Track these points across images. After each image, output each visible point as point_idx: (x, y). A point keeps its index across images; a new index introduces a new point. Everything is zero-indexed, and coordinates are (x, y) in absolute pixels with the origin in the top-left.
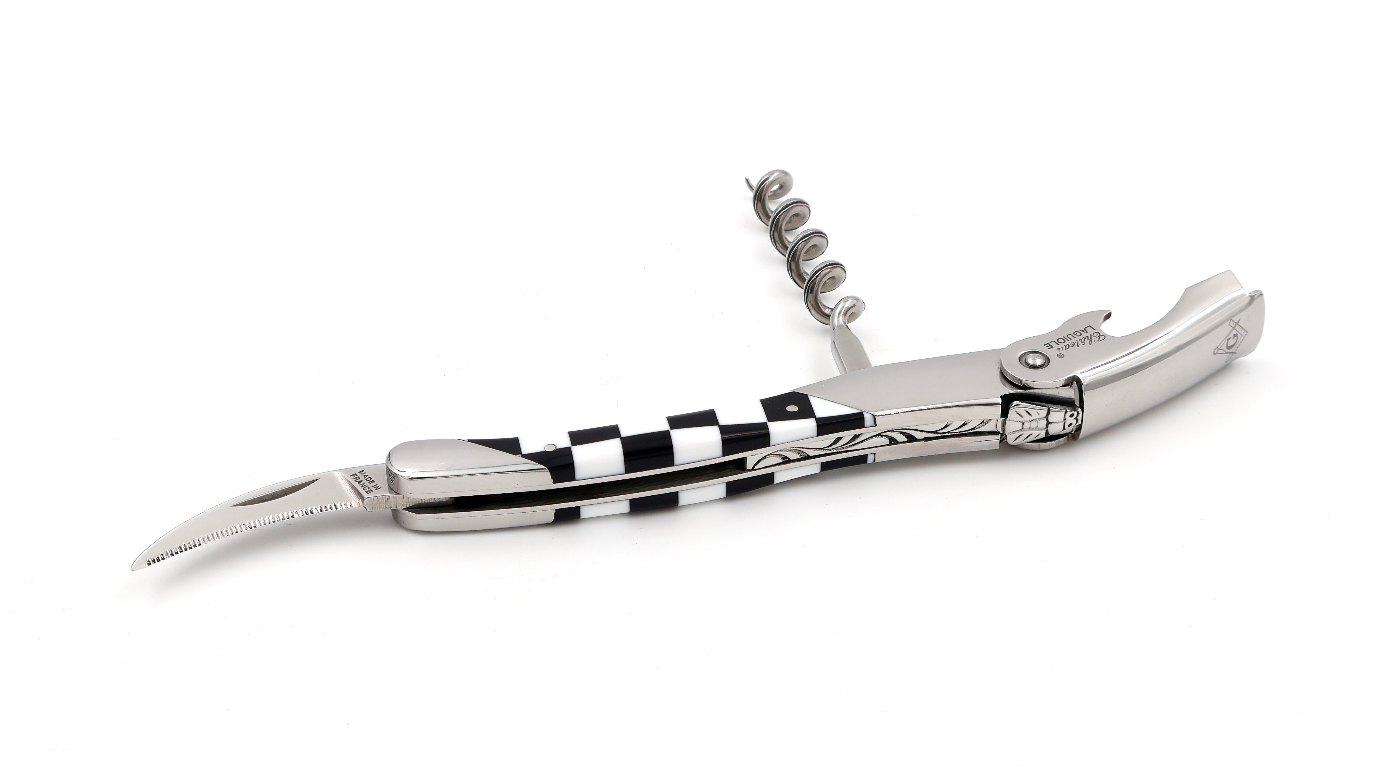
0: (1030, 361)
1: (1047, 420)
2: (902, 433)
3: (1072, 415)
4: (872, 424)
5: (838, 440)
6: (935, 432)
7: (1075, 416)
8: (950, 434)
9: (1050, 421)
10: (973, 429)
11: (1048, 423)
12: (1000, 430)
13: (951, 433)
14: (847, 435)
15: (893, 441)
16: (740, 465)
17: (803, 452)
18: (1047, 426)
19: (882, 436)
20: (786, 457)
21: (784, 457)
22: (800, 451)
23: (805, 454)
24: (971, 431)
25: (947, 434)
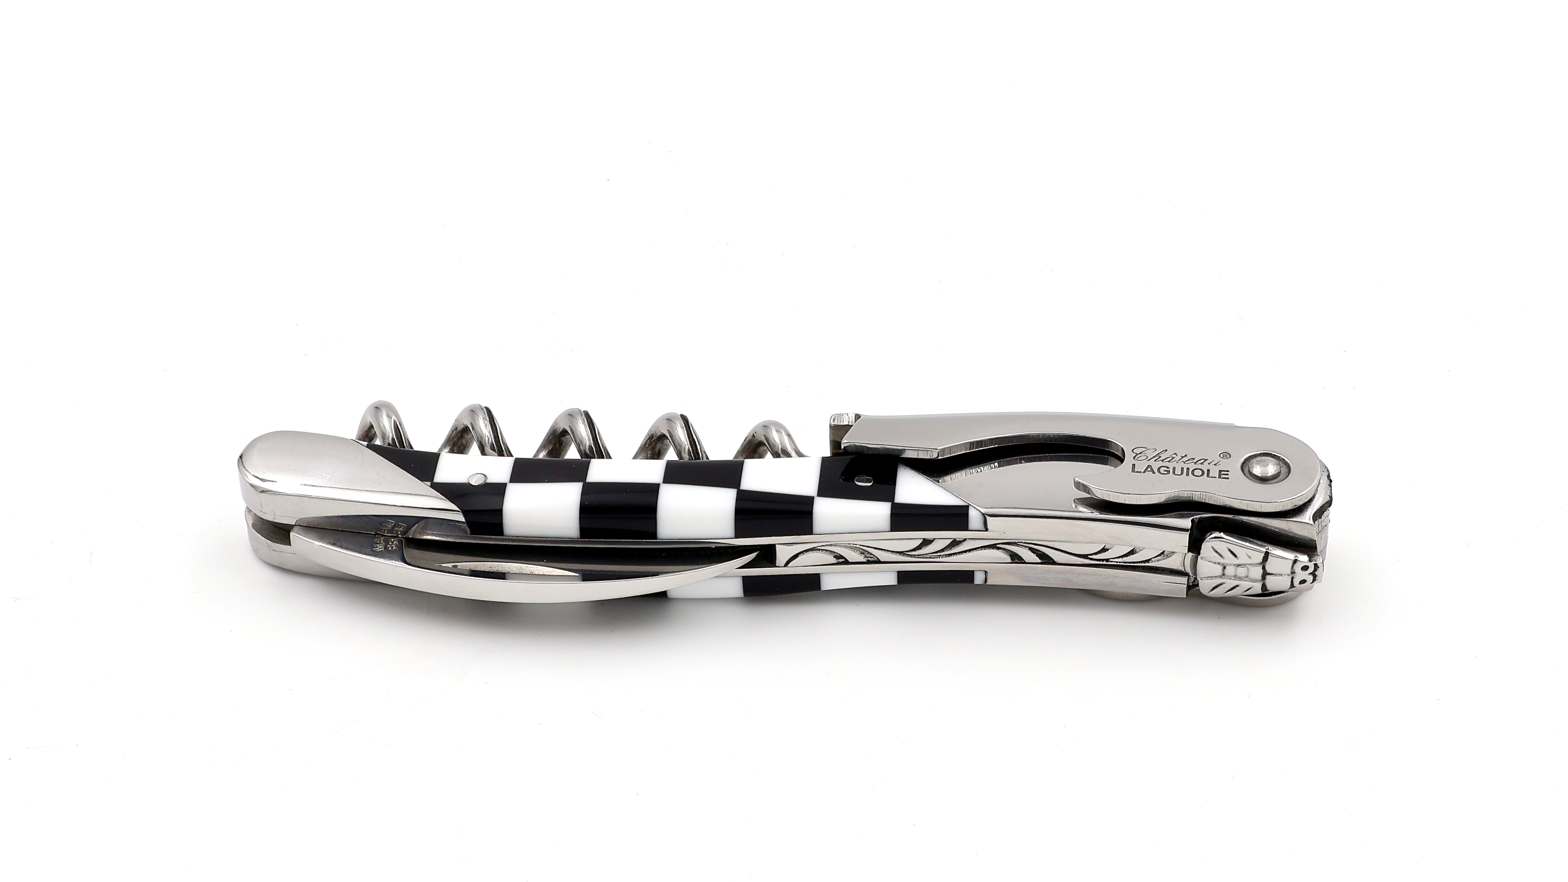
0: (1257, 470)
1: (1264, 568)
2: (1031, 549)
3: (1305, 568)
4: (982, 527)
5: (926, 542)
6: (1085, 556)
7: (1311, 570)
8: (1109, 563)
9: (1268, 570)
10: (1148, 561)
11: (1265, 574)
12: (1188, 570)
13: (1112, 562)
14: (942, 538)
15: (1016, 558)
16: (767, 555)
17: (869, 552)
18: (1264, 577)
19: (999, 548)
20: (841, 556)
21: (838, 555)
22: (864, 550)
23: (872, 556)
24: (1143, 564)
25: (1105, 563)
